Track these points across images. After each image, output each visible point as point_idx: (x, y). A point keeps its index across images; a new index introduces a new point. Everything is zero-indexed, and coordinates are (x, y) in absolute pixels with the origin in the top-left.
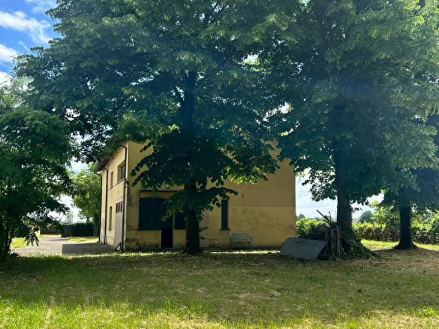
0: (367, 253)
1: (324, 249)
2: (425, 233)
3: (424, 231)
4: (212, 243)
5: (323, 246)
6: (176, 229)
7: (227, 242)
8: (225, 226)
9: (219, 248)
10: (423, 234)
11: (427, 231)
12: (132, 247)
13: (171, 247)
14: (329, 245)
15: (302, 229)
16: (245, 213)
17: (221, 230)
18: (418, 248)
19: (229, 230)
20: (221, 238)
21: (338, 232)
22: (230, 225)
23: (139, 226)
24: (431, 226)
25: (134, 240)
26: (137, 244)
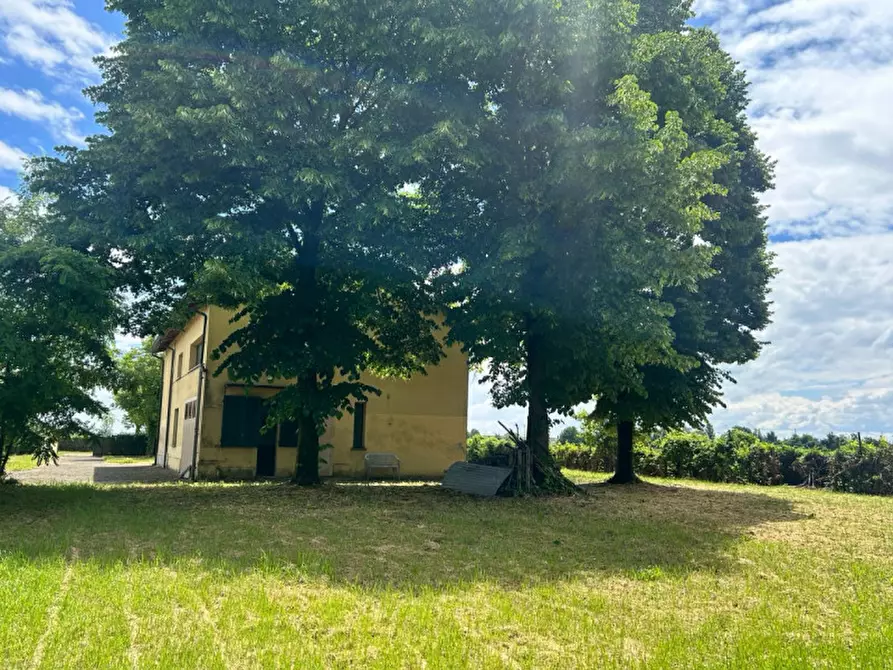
0: (569, 488)
1: (507, 479)
2: (652, 461)
3: (650, 458)
4: (337, 468)
5: (506, 476)
6: (280, 446)
7: (361, 468)
8: (359, 444)
9: (348, 476)
10: (650, 461)
11: (656, 458)
12: (209, 473)
13: (273, 474)
14: (515, 473)
15: (475, 450)
16: (390, 424)
17: (352, 449)
18: (641, 482)
19: (365, 449)
20: (353, 462)
21: (528, 454)
22: (367, 443)
23: (221, 441)
24: (661, 451)
25: (212, 462)
26: (218, 468)
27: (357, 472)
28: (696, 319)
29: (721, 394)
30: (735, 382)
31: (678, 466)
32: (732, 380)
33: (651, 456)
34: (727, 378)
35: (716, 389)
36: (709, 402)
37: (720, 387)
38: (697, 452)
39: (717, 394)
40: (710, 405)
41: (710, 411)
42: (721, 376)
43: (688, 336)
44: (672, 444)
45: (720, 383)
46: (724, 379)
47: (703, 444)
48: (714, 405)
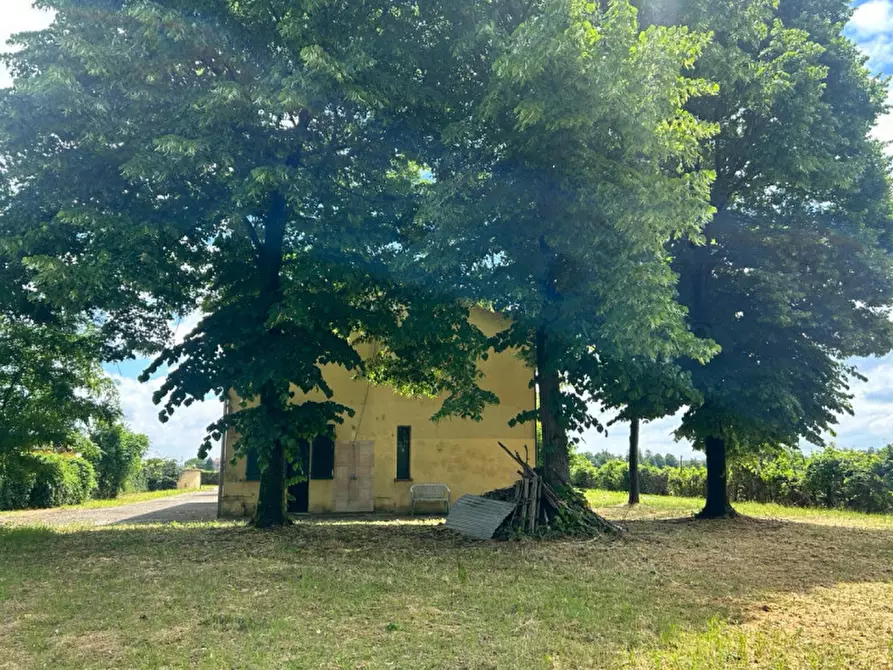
1: (510, 517)
2: (795, 487)
3: (795, 484)
4: (378, 503)
5: (512, 509)
6: (312, 478)
7: (407, 502)
8: (404, 473)
9: (392, 512)
10: (793, 487)
11: (800, 482)
12: (233, 510)
13: (306, 510)
14: (519, 509)
15: (610, 478)
16: (440, 450)
17: (395, 480)
19: (411, 480)
20: (396, 496)
21: (535, 485)
22: (413, 472)
23: (247, 474)
24: (804, 473)
25: (237, 498)
26: (244, 505)
27: (401, 507)
28: (777, 295)
29: (851, 397)
30: (865, 380)
31: (829, 493)
32: (860, 377)
33: (795, 480)
34: (854, 374)
35: (843, 390)
36: (830, 407)
37: (848, 388)
38: (850, 474)
39: (843, 396)
40: (833, 412)
41: (834, 420)
42: (844, 372)
43: (768, 320)
44: (817, 464)
45: (845, 383)
46: (849, 376)
47: (856, 464)
48: (840, 411)
